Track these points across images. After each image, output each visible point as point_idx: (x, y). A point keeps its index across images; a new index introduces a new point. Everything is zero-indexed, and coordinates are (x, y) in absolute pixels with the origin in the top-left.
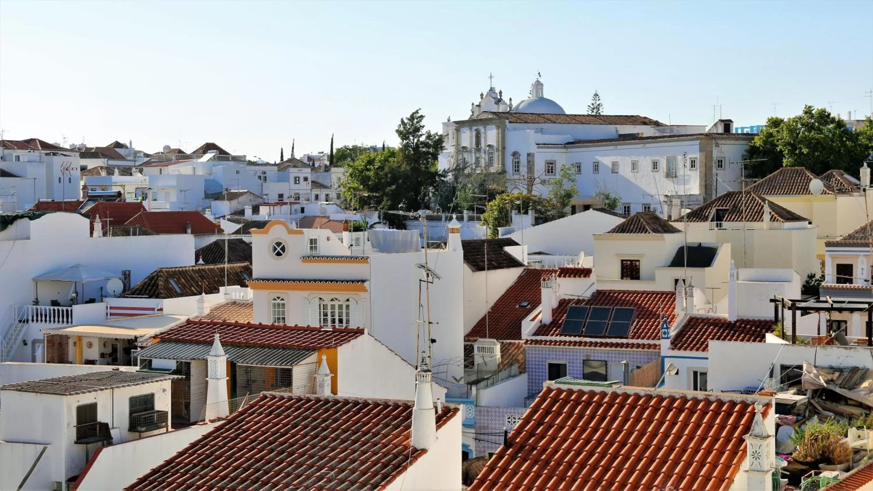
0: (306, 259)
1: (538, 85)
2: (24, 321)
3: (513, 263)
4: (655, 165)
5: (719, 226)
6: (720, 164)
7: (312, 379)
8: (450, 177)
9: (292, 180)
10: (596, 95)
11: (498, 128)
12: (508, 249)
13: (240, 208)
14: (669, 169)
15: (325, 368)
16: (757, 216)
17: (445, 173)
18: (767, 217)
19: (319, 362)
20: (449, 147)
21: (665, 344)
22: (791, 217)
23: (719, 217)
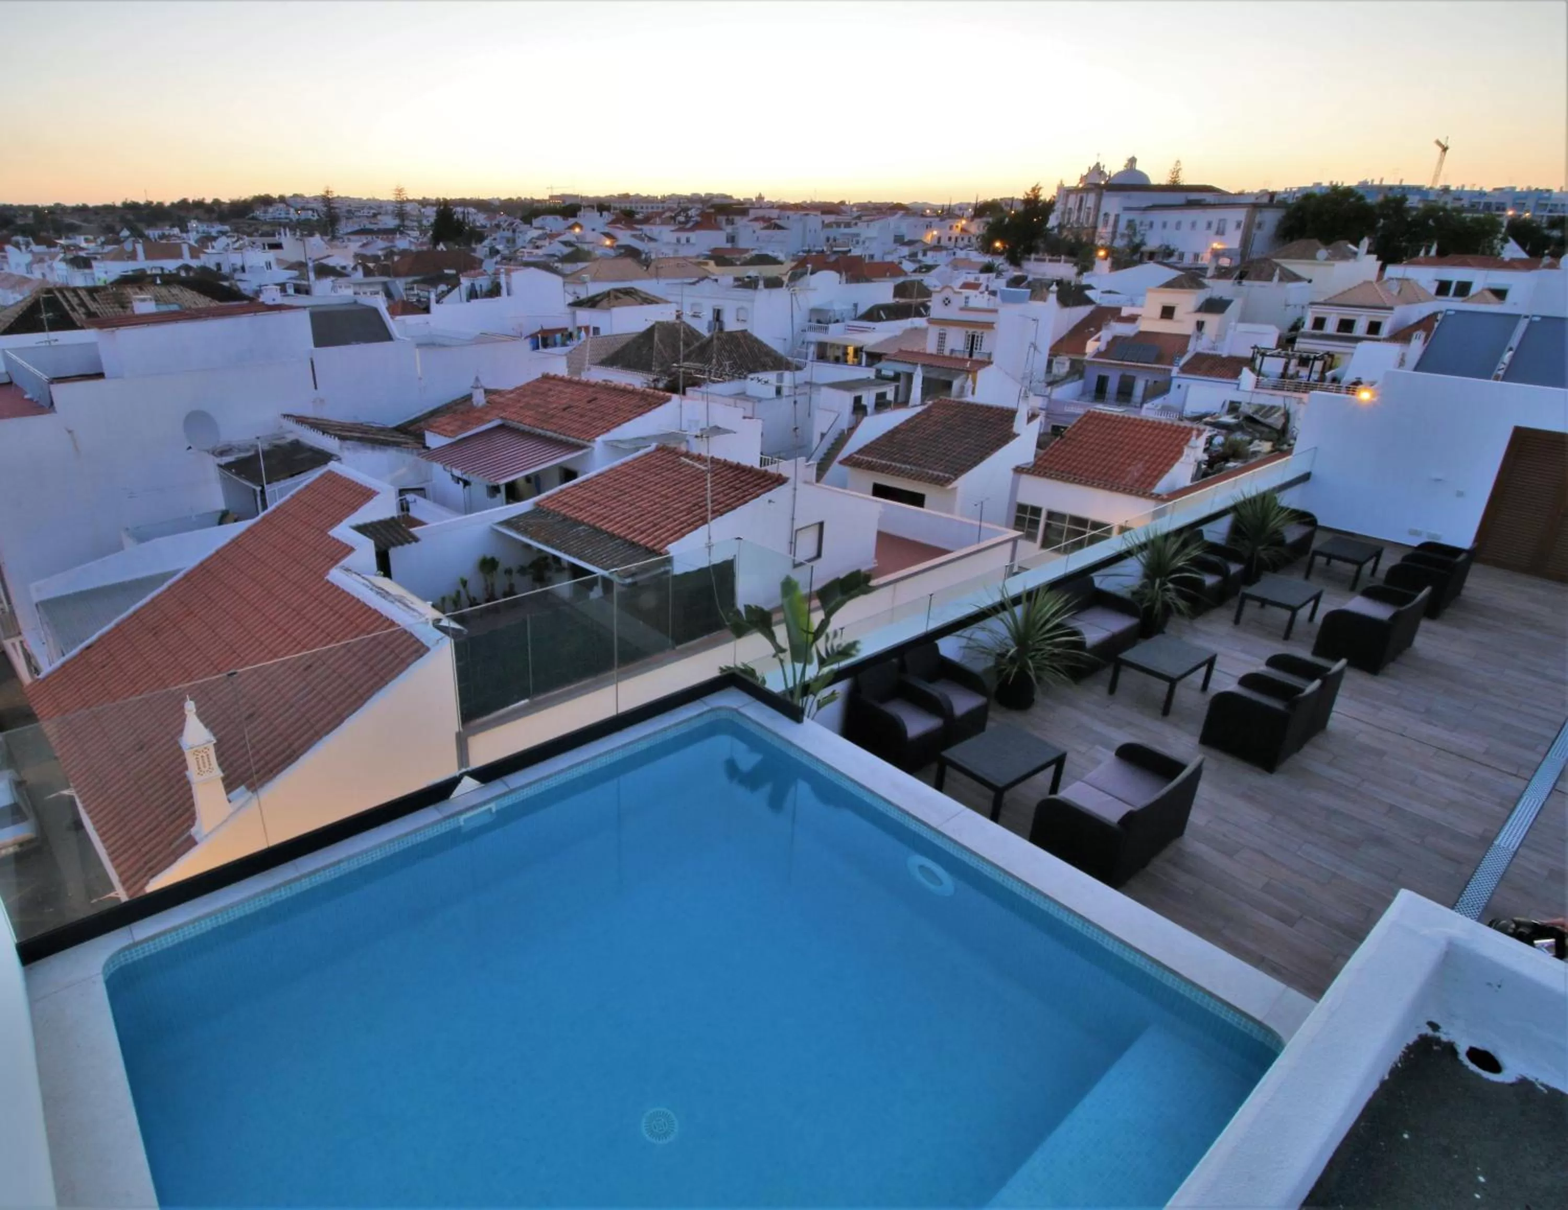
0: (962, 309)
1: (1133, 161)
2: (804, 331)
3: (1089, 301)
4: (1209, 225)
5: (1240, 283)
6: (1260, 226)
7: (962, 388)
8: (1056, 231)
9: (948, 228)
10: (1178, 162)
11: (1097, 195)
12: (1088, 293)
13: (915, 251)
14: (1219, 228)
15: (970, 382)
16: (1269, 278)
17: (1053, 228)
18: (1276, 279)
19: (967, 378)
20: (1059, 207)
21: (1175, 371)
22: (1296, 278)
23: (1242, 277)
